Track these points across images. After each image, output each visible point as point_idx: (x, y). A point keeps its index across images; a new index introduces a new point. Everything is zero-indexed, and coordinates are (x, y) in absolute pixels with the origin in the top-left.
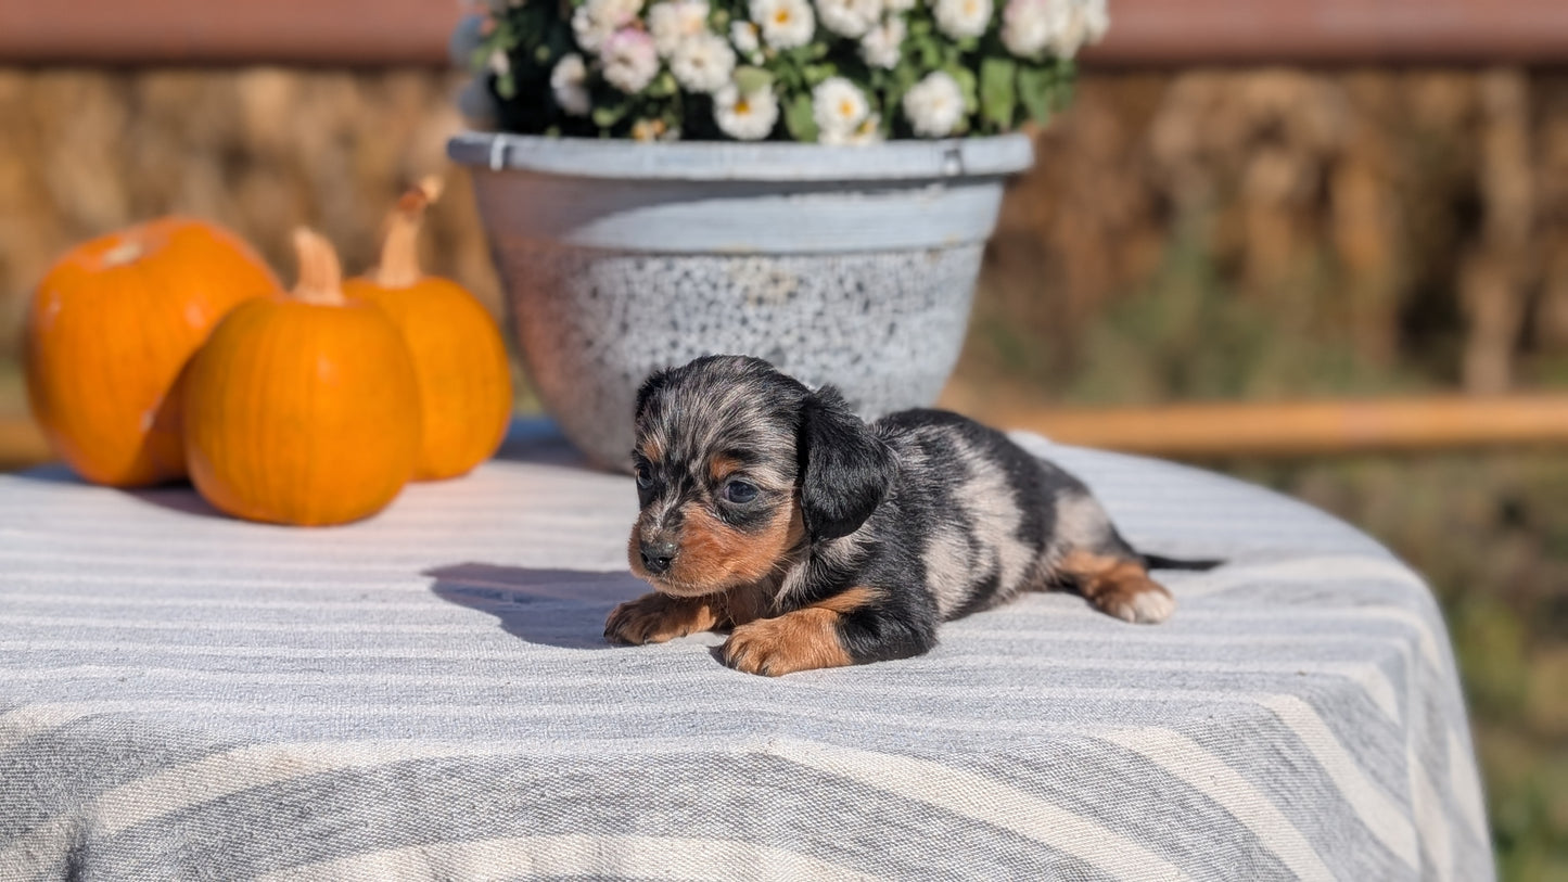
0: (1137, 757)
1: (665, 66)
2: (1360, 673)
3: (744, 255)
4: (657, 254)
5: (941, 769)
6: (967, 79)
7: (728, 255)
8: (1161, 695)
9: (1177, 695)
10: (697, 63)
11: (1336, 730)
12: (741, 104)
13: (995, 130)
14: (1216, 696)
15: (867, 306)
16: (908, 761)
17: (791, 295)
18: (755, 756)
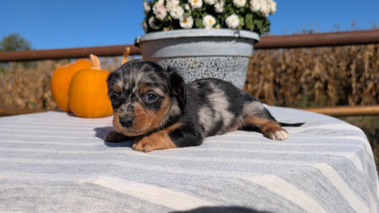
0: (260, 187)
1: (168, 14)
2: (349, 155)
3: (188, 57)
4: (169, 58)
5: (170, 191)
6: (242, 19)
7: (184, 57)
8: (275, 162)
9: (281, 162)
10: (176, 13)
11: (342, 176)
12: (185, 21)
13: (249, 30)
14: (296, 163)
15: (218, 69)
16: (156, 188)
17: (199, 66)
18: (87, 184)
